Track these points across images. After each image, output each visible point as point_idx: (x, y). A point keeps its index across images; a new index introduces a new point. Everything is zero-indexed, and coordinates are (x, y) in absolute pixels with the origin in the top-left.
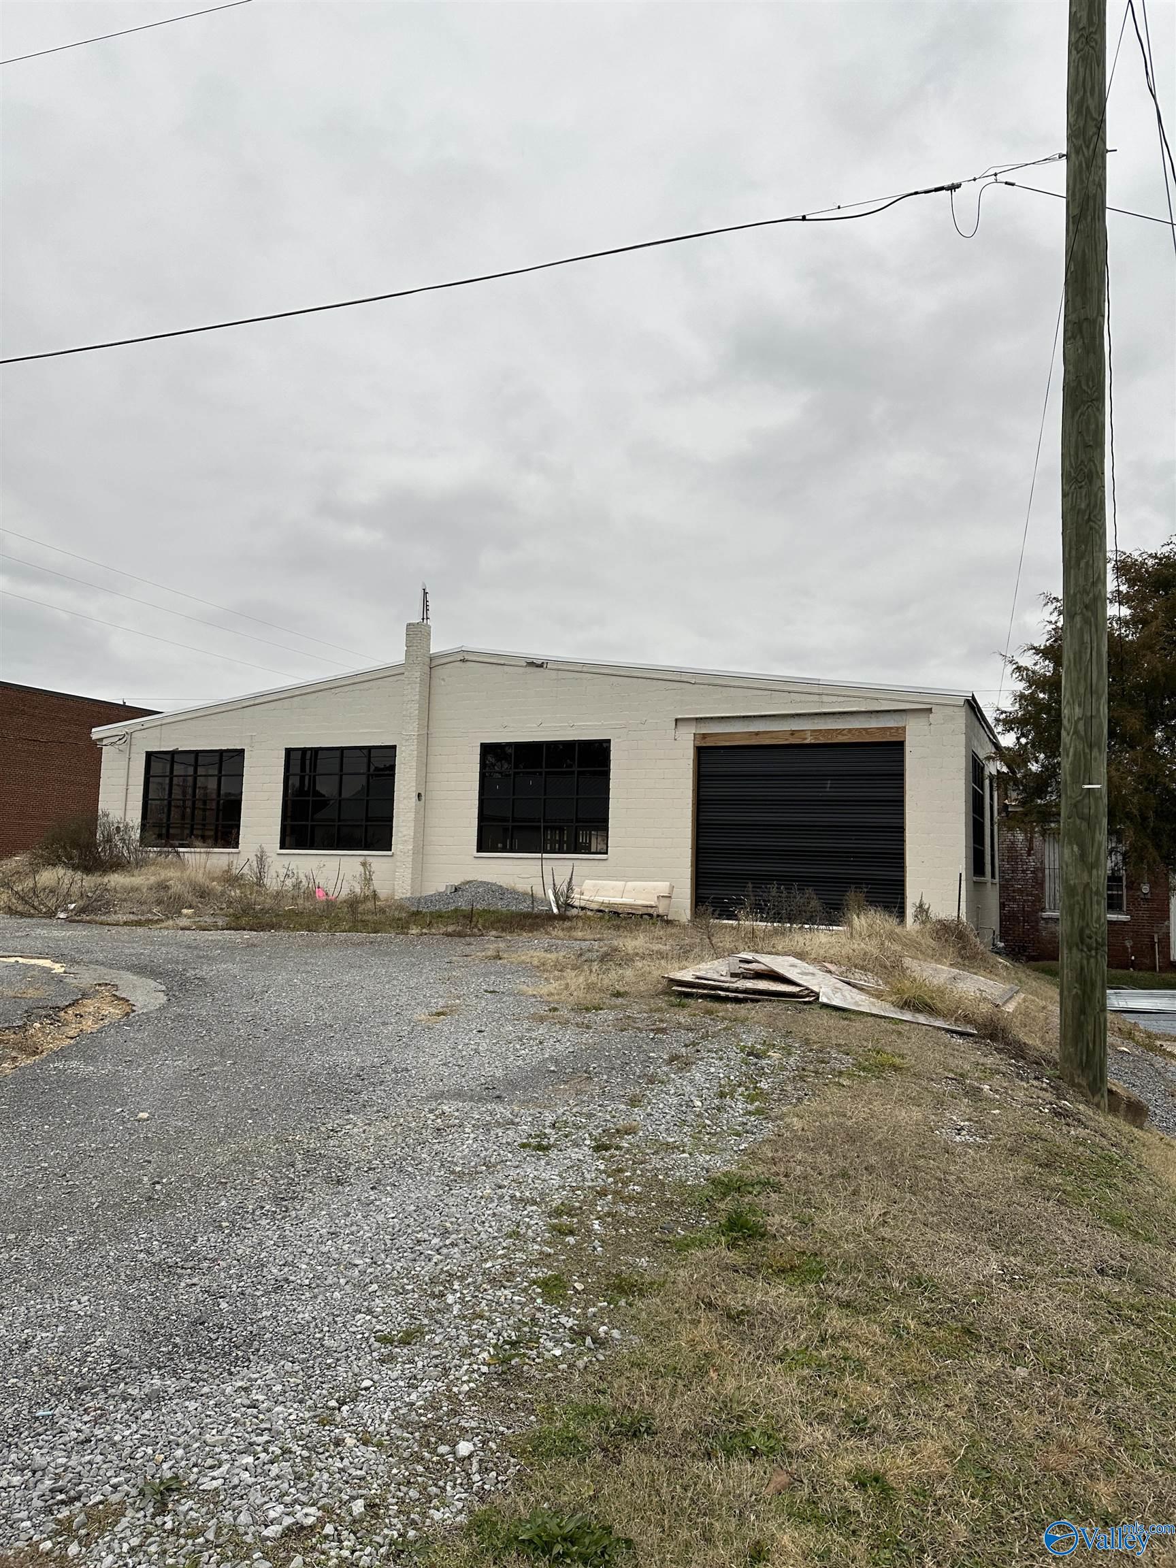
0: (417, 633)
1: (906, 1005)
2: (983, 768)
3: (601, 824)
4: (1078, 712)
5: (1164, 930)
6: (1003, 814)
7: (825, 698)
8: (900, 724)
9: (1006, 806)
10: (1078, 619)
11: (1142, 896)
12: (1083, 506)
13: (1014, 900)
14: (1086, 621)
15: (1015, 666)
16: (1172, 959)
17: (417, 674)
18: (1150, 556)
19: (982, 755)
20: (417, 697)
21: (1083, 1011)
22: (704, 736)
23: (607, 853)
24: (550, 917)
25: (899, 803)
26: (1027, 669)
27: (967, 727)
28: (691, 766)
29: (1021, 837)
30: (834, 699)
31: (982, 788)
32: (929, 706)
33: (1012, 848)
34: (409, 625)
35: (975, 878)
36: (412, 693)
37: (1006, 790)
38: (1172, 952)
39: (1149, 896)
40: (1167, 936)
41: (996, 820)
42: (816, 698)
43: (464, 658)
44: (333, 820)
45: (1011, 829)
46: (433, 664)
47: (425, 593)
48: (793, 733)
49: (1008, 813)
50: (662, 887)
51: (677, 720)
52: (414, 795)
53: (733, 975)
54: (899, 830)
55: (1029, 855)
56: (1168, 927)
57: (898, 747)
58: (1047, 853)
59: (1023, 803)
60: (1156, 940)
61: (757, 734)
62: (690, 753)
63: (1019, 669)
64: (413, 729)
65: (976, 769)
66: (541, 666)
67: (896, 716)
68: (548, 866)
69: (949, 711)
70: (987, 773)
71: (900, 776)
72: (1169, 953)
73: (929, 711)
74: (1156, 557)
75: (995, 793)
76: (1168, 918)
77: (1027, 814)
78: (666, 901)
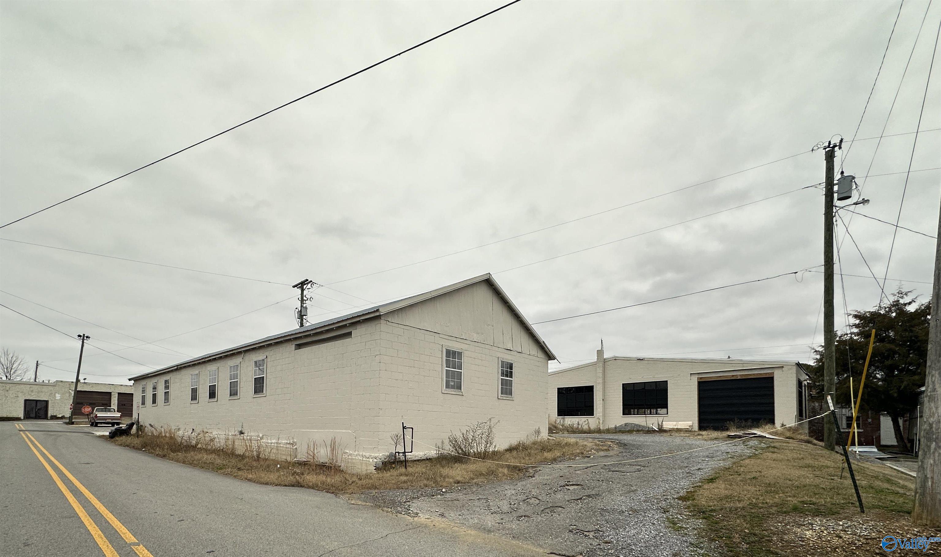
0: (600, 353)
3: (665, 406)
5: (877, 434)
6: (810, 397)
7: (744, 365)
8: (772, 372)
11: (868, 423)
15: (814, 350)
16: (881, 444)
17: (601, 365)
18: (867, 312)
19: (802, 379)
20: (601, 371)
22: (701, 378)
23: (667, 414)
25: (773, 395)
26: (819, 351)
27: (796, 371)
28: (697, 387)
29: (817, 404)
30: (747, 365)
31: (802, 389)
32: (782, 366)
33: (814, 408)
34: (597, 350)
35: (800, 418)
36: (600, 370)
37: (811, 390)
38: (881, 442)
39: (871, 423)
40: (880, 436)
41: (807, 399)
42: (742, 365)
43: (615, 359)
45: (813, 402)
46: (605, 361)
47: (602, 341)
48: (733, 376)
49: (812, 397)
51: (691, 374)
52: (601, 399)
54: (772, 403)
55: (821, 410)
56: (880, 433)
57: (772, 379)
59: (818, 393)
60: (874, 438)
62: (696, 383)
63: (816, 351)
64: (600, 381)
65: (800, 383)
66: (642, 360)
67: (770, 369)
68: (648, 419)
69: (790, 367)
70: (803, 384)
71: (773, 387)
73: (783, 367)
74: (870, 312)
75: (807, 391)
76: (880, 430)
77: (819, 397)
78: (691, 427)
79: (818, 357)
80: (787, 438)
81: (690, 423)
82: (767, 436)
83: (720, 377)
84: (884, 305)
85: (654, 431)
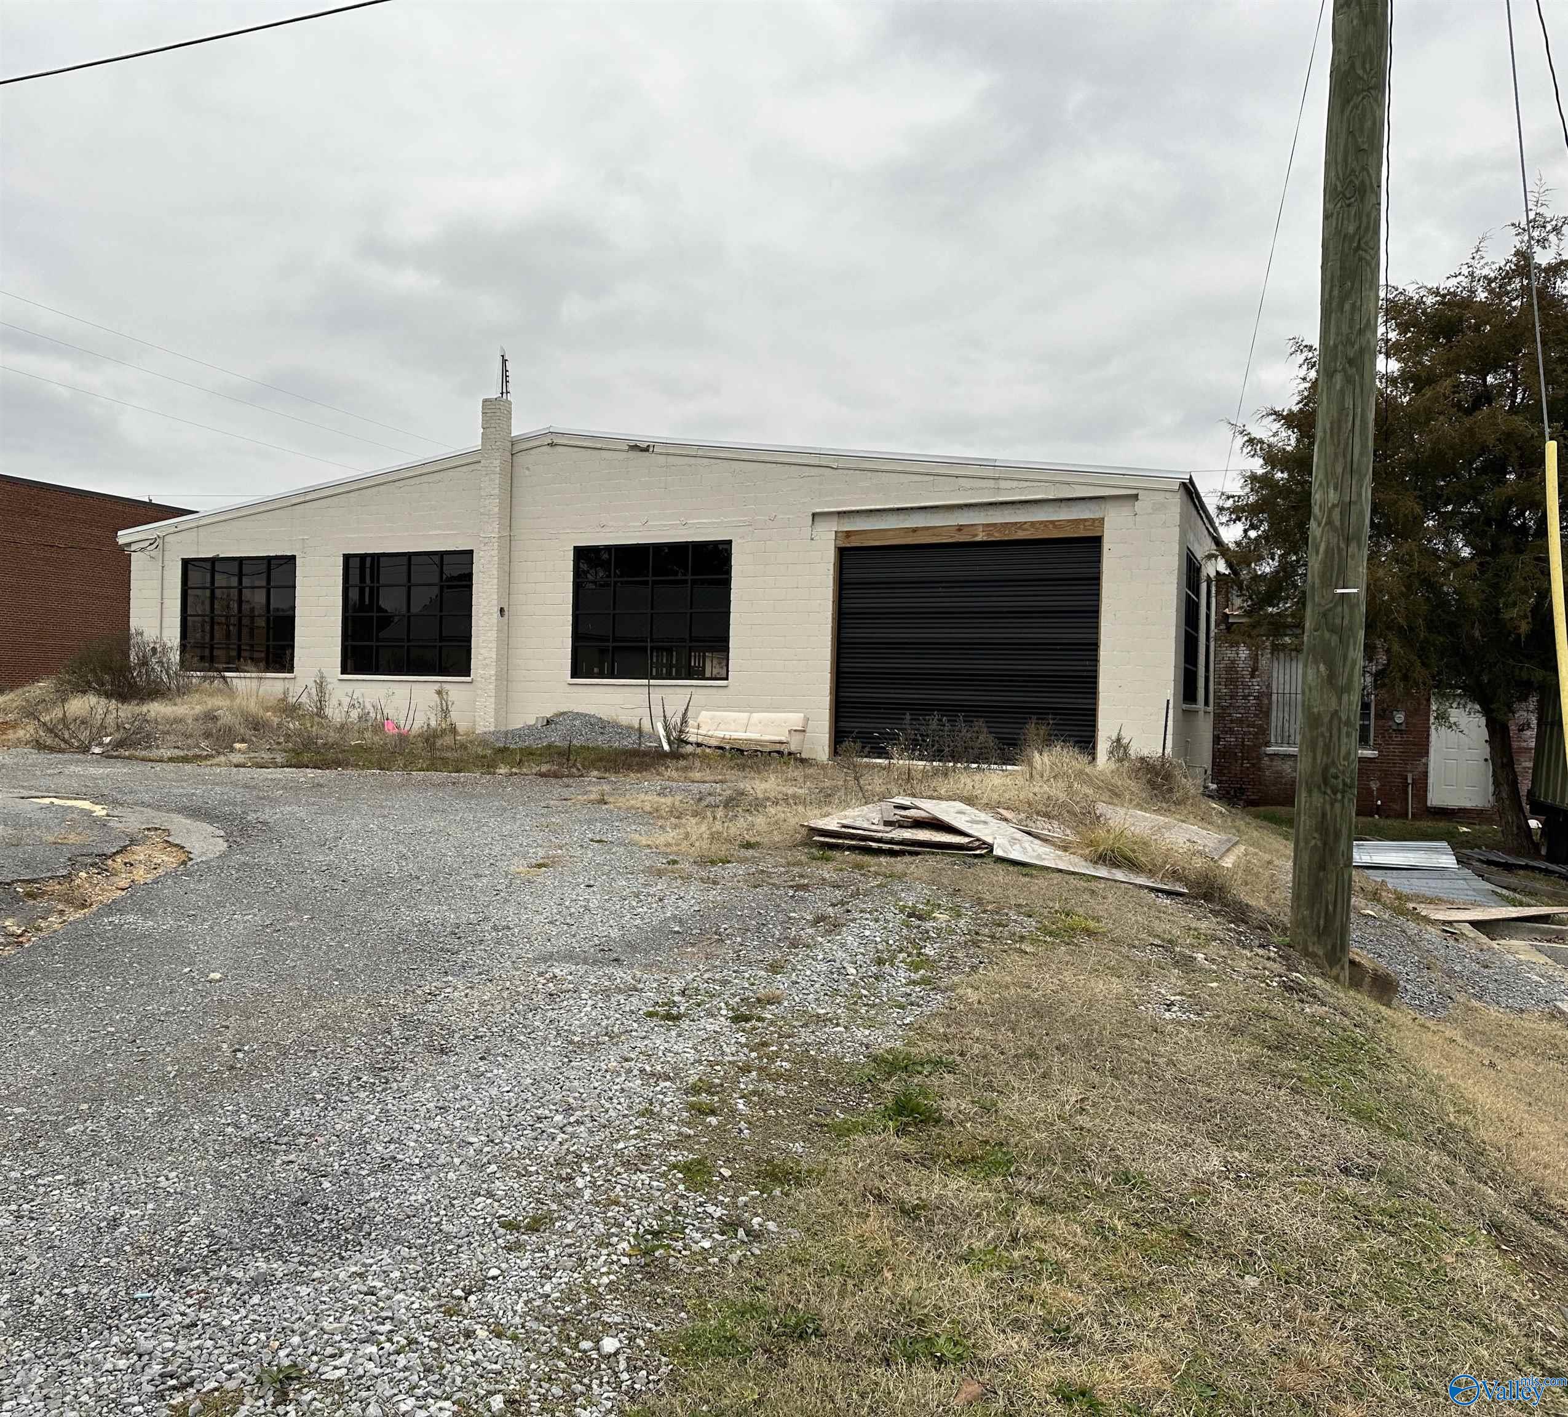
0: (495, 411)
1: (1101, 859)
2: (1198, 570)
3: (720, 643)
4: (1333, 496)
5: (1421, 769)
6: (1223, 627)
7: (1003, 484)
8: (1097, 516)
9: (1227, 616)
10: (1339, 378)
11: (1395, 727)
12: (1351, 229)
13: (1231, 731)
14: (1349, 380)
15: (1246, 438)
16: (1429, 804)
17: (496, 462)
19: (1199, 555)
20: (497, 491)
21: (1322, 867)
22: (848, 534)
23: (727, 679)
24: (659, 756)
25: (1094, 613)
26: (1261, 442)
27: (1180, 517)
28: (832, 572)
29: (1244, 654)
30: (1015, 484)
31: (1198, 594)
32: (1134, 492)
33: (1232, 667)
34: (485, 401)
35: (1185, 706)
36: (492, 486)
37: (1227, 595)
38: (1430, 795)
39: (1403, 727)
40: (1426, 774)
41: (1212, 634)
42: (991, 484)
43: (553, 441)
44: (402, 640)
45: (1233, 644)
46: (515, 449)
47: (504, 361)
48: (960, 528)
49: (1230, 624)
50: (795, 719)
51: (814, 515)
52: (496, 610)
53: (887, 823)
54: (1092, 647)
55: (1253, 676)
56: (1426, 765)
57: (1094, 544)
58: (1275, 675)
59: (1248, 613)
60: (1410, 781)
61: (915, 530)
62: (830, 555)
63: (1251, 441)
64: (492, 530)
65: (1192, 570)
66: (646, 450)
67: (1092, 505)
68: (656, 695)
69: (1159, 497)
70: (1204, 574)
71: (1094, 581)
72: (1426, 796)
73: (1136, 497)
74: (1437, 293)
75: (1213, 600)
76: (1427, 753)
77: (1253, 626)
78: (806, 739)
79: (1257, 466)
81: (803, 721)
84: (1485, 272)
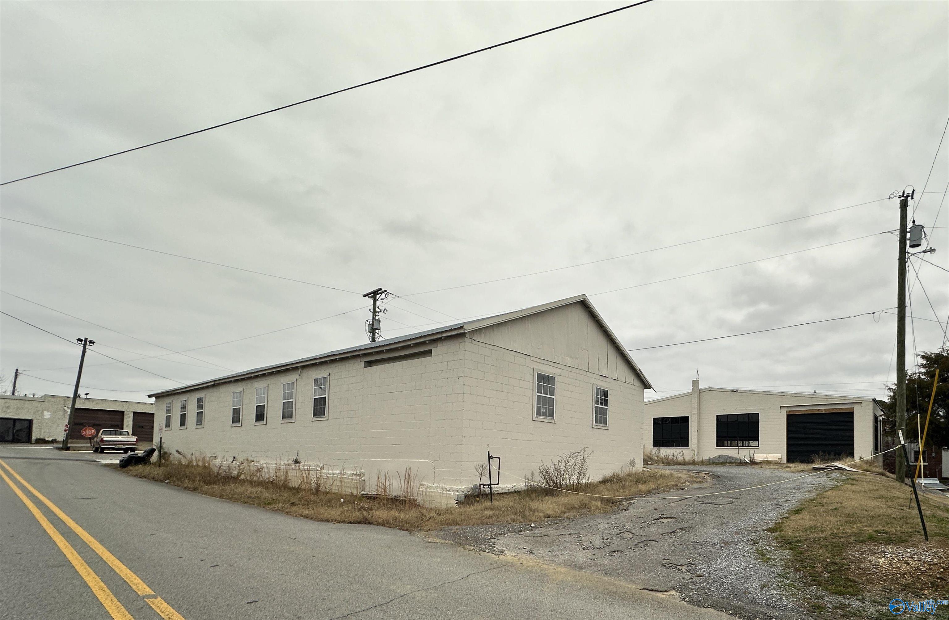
0: (696, 383)
2: (877, 418)
3: (756, 438)
5: (940, 467)
7: (829, 400)
8: (852, 407)
9: (885, 429)
11: (932, 457)
16: (943, 476)
17: (696, 395)
18: (933, 353)
19: (878, 414)
22: (790, 411)
23: (758, 446)
25: (853, 430)
26: (892, 388)
27: (873, 407)
28: (786, 420)
29: (890, 439)
30: (830, 400)
31: (877, 424)
32: (861, 401)
33: (887, 442)
34: (693, 381)
35: (876, 451)
36: (695, 401)
37: (885, 425)
38: (943, 474)
39: (935, 457)
40: (941, 469)
41: (881, 434)
42: (826, 400)
43: (710, 390)
45: (887, 436)
46: (700, 392)
47: (697, 371)
48: (818, 410)
49: (886, 431)
51: (781, 407)
52: (696, 431)
54: (853, 437)
55: (893, 443)
56: (941, 467)
57: (852, 414)
59: (891, 428)
60: (937, 471)
62: (785, 416)
63: (890, 389)
64: (695, 411)
65: (876, 419)
66: (736, 392)
67: (851, 404)
69: (868, 403)
70: (879, 420)
71: (852, 422)
72: (941, 475)
73: (861, 403)
74: (935, 353)
75: (882, 426)
76: (941, 464)
77: (891, 432)
78: (780, 460)
79: (892, 394)
80: (865, 471)
81: (779, 456)
82: (848, 468)
83: (807, 410)
84: (947, 348)
85: (746, 463)
